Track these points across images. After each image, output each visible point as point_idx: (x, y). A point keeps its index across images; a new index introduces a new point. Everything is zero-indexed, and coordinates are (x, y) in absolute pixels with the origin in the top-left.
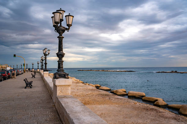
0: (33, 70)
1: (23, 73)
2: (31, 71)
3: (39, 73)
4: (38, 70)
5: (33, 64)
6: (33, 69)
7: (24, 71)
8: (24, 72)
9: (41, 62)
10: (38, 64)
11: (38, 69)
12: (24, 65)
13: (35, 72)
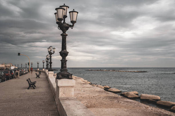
0: (38, 69)
1: (27, 73)
2: (36, 71)
3: (45, 72)
4: (44, 70)
5: (38, 64)
6: (38, 68)
7: (29, 70)
8: (29, 72)
9: (47, 62)
10: (43, 63)
11: (43, 68)
12: (29, 64)
13: (41, 72)
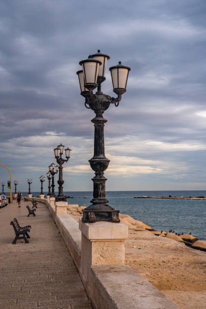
0: (30, 196)
1: (6, 205)
2: (26, 200)
3: (45, 203)
4: (42, 197)
5: (29, 183)
6: (30, 193)
7: (9, 199)
8: (9, 202)
9: (49, 179)
10: (42, 181)
11: (42, 193)
12: (9, 184)
13: (36, 201)
